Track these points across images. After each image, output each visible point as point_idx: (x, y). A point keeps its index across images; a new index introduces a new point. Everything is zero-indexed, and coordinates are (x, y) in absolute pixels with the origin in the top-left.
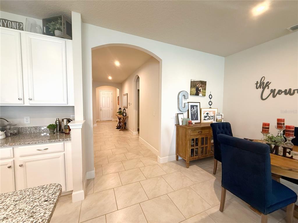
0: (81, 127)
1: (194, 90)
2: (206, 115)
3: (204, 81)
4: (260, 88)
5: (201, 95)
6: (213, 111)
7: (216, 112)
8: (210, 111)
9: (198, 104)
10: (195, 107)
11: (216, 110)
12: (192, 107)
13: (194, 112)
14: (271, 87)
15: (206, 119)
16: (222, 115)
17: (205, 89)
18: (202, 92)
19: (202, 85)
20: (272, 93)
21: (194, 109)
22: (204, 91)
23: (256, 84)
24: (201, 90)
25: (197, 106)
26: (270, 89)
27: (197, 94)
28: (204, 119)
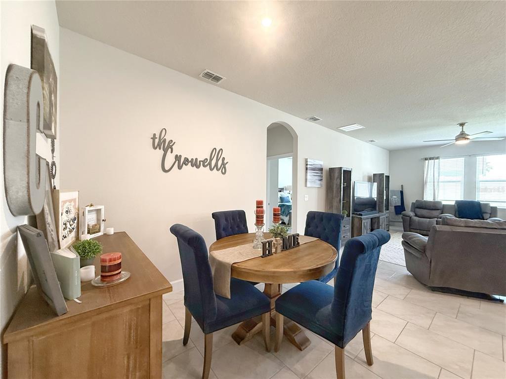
4: (160, 149)
7: (77, 203)
11: (77, 196)
14: (177, 150)
20: (177, 162)
23: (151, 138)
26: (175, 153)
28: (64, 237)
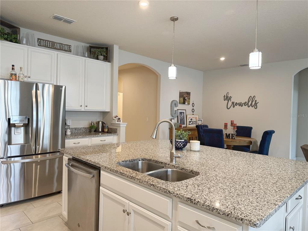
0: (126, 126)
1: (182, 99)
2: (190, 120)
3: (189, 92)
5: (186, 103)
6: (195, 117)
7: (198, 118)
8: (193, 117)
9: (184, 111)
10: (182, 113)
11: (197, 116)
12: (181, 113)
13: (182, 118)
14: (233, 100)
15: (190, 123)
16: (202, 120)
17: (189, 99)
18: (187, 101)
19: (188, 96)
21: (182, 115)
22: (189, 100)
24: (187, 100)
25: (184, 113)
26: (232, 101)
27: (184, 103)
28: (189, 124)
